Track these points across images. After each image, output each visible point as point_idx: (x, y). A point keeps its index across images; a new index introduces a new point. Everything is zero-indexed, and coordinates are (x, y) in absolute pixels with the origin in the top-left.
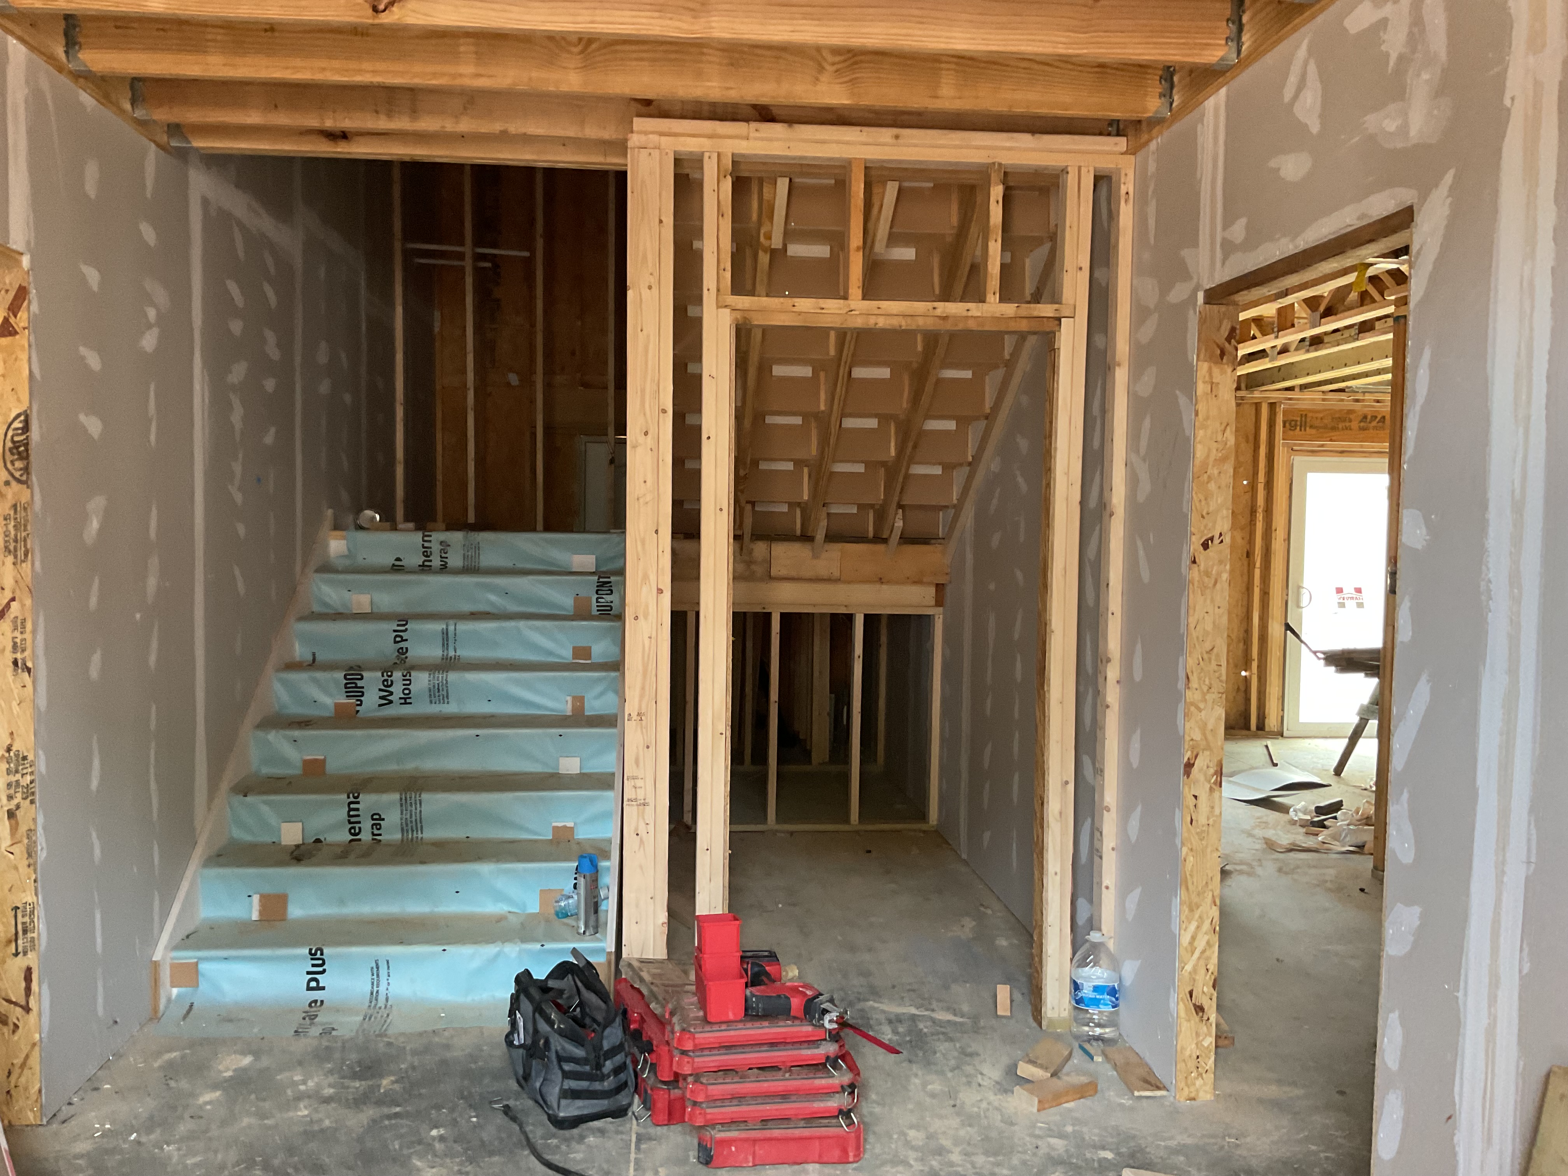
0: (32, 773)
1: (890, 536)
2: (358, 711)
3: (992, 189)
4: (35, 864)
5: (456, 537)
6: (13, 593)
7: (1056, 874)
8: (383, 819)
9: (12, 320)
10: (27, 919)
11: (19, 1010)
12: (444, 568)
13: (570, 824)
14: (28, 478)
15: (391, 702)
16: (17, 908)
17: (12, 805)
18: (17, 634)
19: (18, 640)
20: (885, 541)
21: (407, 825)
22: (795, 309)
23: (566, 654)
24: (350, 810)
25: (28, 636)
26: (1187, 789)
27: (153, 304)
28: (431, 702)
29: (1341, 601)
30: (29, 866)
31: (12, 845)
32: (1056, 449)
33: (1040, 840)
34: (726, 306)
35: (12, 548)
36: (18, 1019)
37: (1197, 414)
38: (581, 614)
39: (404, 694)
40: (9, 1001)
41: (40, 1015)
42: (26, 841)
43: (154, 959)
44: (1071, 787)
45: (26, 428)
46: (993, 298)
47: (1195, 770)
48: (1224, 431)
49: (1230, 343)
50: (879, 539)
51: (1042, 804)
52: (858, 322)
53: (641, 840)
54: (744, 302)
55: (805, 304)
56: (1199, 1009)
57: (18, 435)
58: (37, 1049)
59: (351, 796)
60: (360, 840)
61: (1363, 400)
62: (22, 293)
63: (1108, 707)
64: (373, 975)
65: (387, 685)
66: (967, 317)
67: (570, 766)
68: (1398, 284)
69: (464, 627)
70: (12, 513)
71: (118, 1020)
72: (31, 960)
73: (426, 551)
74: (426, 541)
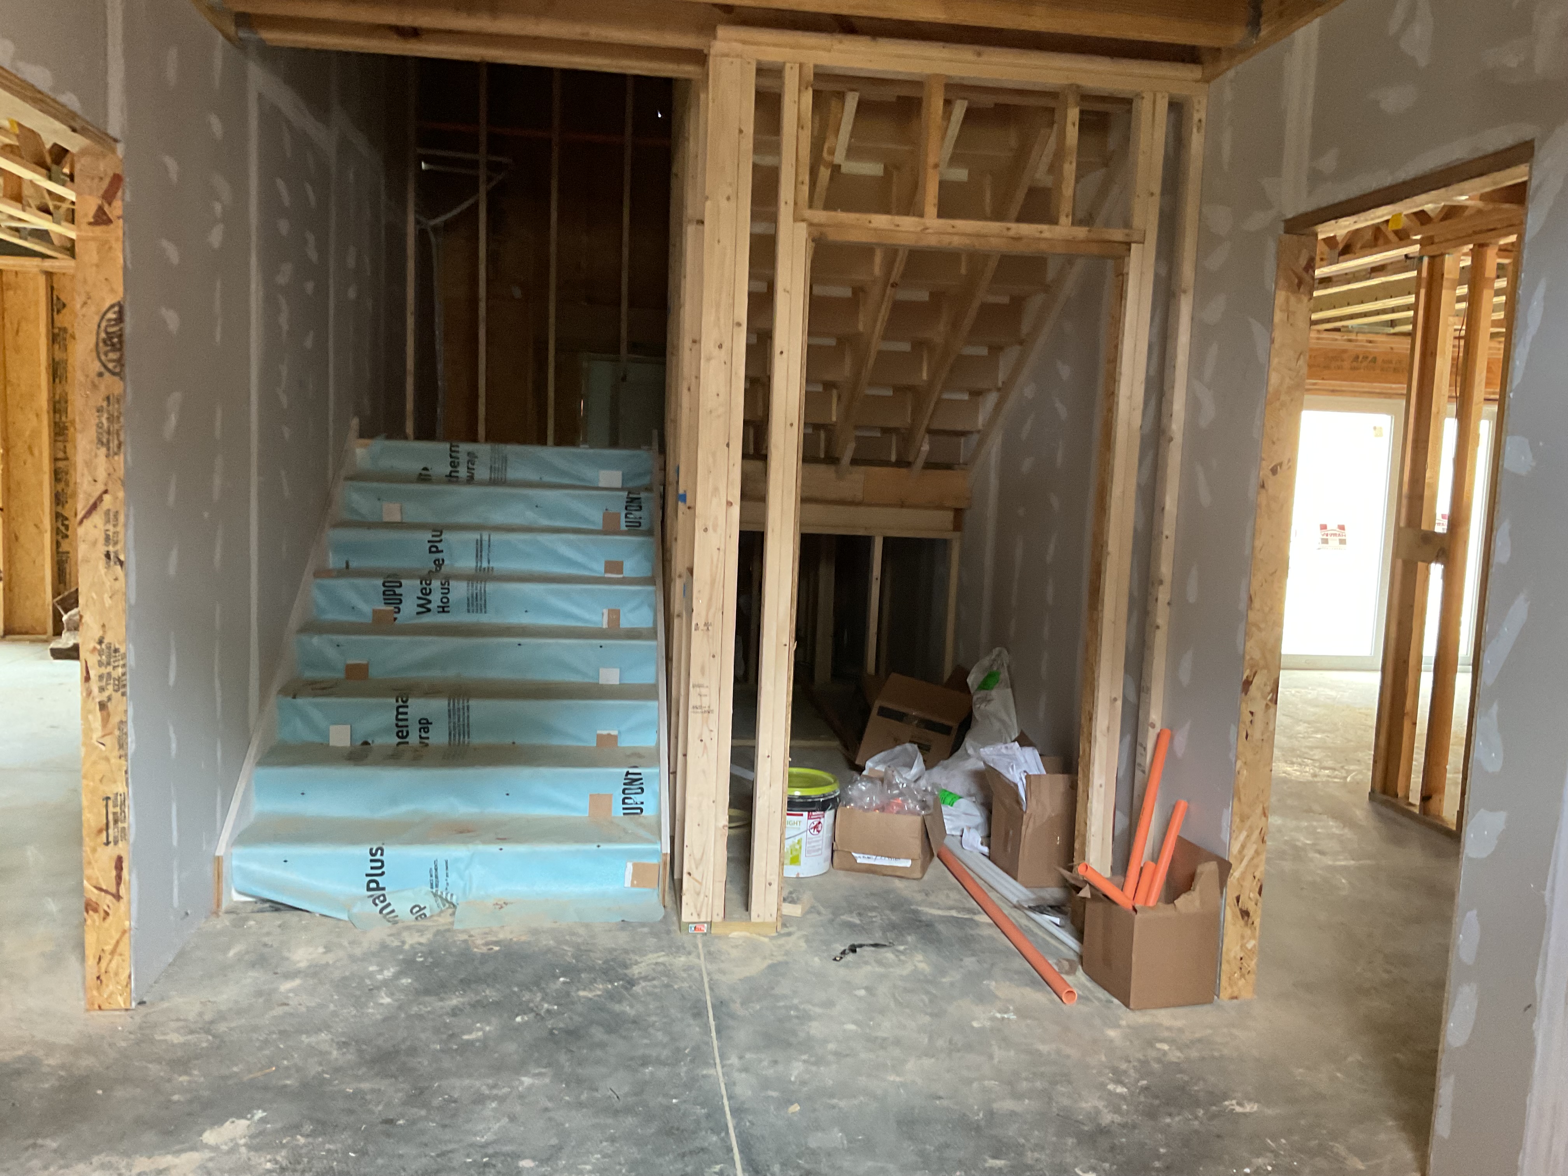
0: (124, 666)
1: (916, 459)
2: (395, 619)
3: (1069, 111)
4: (126, 755)
5: (483, 449)
6: (106, 485)
7: (1101, 786)
8: (431, 723)
9: (106, 208)
10: (118, 809)
11: (109, 897)
12: (470, 480)
13: (614, 733)
14: (121, 371)
15: (429, 610)
16: (108, 798)
17: (104, 697)
18: (110, 527)
19: (111, 534)
20: (908, 464)
21: (454, 729)
22: (871, 225)
23: (598, 568)
24: (398, 713)
25: (120, 528)
26: (1244, 705)
27: (218, 199)
28: (469, 611)
29: (1325, 537)
30: (120, 757)
31: (103, 736)
32: (1120, 373)
33: (1087, 754)
34: (803, 220)
35: (105, 440)
36: (108, 906)
37: (1272, 341)
38: (609, 528)
39: (442, 601)
40: (100, 889)
41: (129, 902)
42: (117, 733)
43: (217, 854)
44: (1119, 703)
45: (120, 319)
46: (1065, 221)
47: (1253, 688)
48: (1298, 359)
49: (1307, 271)
50: (903, 463)
51: (1091, 719)
52: (932, 241)
53: (705, 747)
54: (820, 216)
55: (881, 221)
56: (1245, 914)
57: (113, 326)
58: (127, 935)
59: (400, 700)
60: (407, 743)
61: (1356, 341)
62: (117, 180)
63: (1158, 627)
64: (431, 876)
65: (426, 593)
66: (1039, 239)
67: (610, 677)
68: (1422, 224)
69: (496, 537)
70: (105, 404)
71: (189, 912)
72: (122, 849)
73: (454, 462)
74: (454, 451)
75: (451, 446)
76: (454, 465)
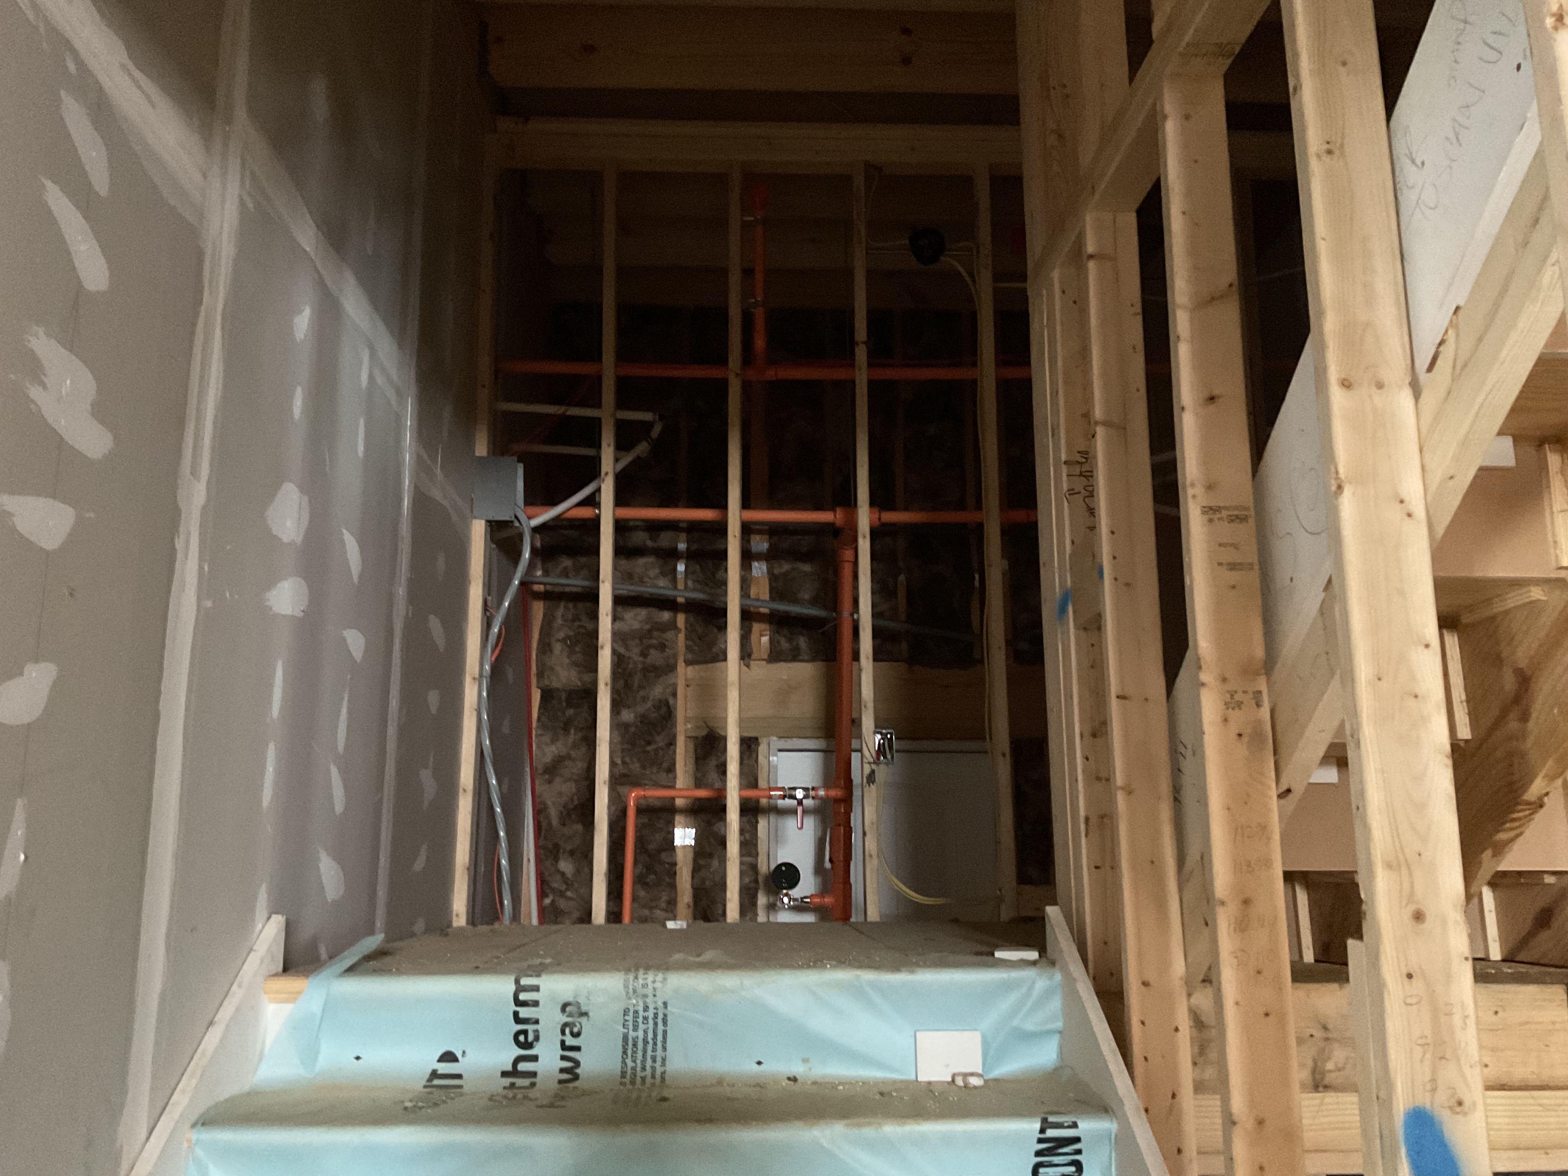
73: (525, 1032)
74: (524, 1004)
75: (520, 989)
76: (523, 1040)
